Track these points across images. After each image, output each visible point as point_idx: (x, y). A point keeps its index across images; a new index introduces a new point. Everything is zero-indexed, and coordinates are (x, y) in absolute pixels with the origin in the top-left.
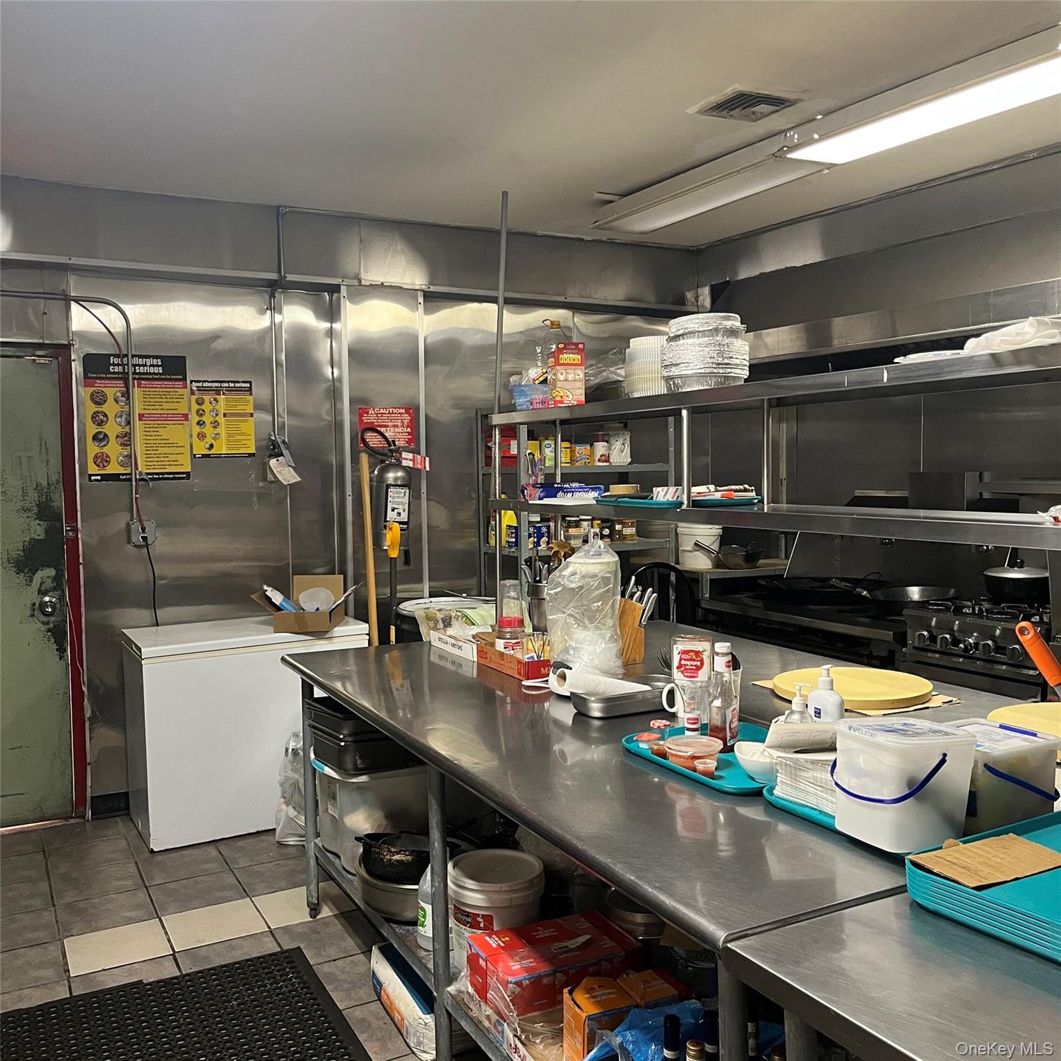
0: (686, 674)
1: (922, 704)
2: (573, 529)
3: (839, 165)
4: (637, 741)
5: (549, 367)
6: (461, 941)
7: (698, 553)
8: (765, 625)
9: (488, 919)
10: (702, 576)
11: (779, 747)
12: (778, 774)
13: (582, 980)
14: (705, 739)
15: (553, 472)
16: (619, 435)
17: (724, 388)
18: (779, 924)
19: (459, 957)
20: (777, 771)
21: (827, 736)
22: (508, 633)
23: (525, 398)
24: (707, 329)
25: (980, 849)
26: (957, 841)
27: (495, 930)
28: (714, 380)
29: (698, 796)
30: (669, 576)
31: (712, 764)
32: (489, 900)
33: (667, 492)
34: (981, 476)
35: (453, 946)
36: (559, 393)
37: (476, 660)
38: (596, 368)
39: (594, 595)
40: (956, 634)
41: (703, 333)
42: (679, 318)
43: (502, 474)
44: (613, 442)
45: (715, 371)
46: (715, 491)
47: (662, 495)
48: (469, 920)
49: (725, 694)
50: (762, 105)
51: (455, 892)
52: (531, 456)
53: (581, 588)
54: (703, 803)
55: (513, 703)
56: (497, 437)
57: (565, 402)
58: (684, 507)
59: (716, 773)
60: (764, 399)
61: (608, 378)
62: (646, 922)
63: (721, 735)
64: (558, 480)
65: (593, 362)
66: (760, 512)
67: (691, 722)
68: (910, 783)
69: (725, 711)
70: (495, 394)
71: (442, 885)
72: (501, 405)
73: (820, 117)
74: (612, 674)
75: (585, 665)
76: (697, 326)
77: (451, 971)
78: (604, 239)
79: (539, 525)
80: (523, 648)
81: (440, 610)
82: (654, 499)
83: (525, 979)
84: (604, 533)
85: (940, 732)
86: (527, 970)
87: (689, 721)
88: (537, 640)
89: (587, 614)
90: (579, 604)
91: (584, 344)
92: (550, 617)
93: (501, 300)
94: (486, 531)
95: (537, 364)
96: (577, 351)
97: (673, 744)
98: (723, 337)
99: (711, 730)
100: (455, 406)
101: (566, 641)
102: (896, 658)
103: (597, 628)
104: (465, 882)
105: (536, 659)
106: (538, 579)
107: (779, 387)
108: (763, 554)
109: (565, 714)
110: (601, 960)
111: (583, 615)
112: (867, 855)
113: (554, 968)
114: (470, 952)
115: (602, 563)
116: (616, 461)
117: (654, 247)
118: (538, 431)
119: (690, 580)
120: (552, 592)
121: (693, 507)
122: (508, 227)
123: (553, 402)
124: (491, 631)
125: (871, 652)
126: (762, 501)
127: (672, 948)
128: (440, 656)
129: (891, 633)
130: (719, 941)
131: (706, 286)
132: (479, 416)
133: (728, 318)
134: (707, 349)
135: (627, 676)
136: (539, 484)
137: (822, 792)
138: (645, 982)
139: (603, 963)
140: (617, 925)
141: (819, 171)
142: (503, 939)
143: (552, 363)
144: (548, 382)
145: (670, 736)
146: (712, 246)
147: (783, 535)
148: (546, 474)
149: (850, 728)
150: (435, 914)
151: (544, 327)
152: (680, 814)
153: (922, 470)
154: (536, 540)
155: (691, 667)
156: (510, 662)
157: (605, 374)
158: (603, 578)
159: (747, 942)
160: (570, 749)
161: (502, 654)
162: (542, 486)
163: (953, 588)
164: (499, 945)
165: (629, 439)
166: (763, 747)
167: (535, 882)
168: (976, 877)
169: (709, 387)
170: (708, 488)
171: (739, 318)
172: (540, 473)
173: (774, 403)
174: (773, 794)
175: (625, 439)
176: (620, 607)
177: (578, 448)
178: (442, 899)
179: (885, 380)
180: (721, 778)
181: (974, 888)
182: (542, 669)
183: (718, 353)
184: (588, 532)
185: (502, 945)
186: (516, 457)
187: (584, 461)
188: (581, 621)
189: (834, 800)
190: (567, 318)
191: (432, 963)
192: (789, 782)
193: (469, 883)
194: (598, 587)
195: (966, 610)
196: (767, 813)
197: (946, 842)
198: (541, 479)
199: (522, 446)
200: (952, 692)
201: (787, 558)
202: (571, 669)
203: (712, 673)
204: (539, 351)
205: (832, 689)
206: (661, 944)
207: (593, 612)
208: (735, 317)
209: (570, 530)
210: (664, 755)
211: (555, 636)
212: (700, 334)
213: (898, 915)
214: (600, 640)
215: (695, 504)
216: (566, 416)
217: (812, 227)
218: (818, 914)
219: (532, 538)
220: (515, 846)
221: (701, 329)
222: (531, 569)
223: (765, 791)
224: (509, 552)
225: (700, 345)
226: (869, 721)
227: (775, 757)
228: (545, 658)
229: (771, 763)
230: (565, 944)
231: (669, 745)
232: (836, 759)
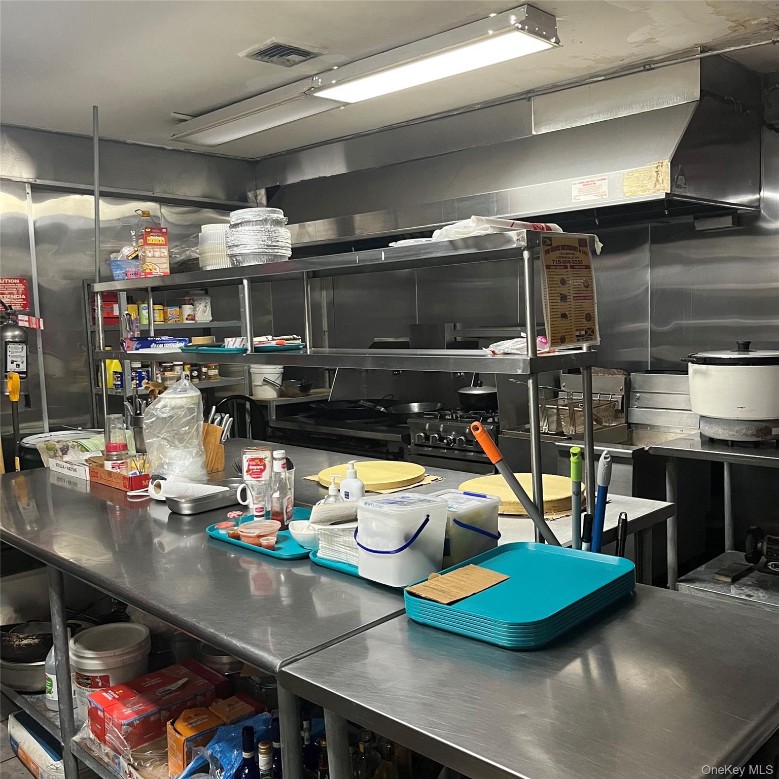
0: (253, 476)
1: (419, 482)
2: (168, 373)
3: (351, 104)
4: (217, 528)
5: (139, 247)
6: (83, 699)
7: (266, 386)
8: (316, 436)
9: (105, 679)
10: (270, 403)
11: (320, 522)
12: (320, 542)
13: (181, 713)
14: (269, 522)
15: (148, 329)
16: (201, 299)
17: (274, 264)
18: (319, 649)
19: (81, 712)
20: (319, 539)
21: (353, 511)
22: (114, 456)
23: (121, 271)
24: (259, 219)
25: (452, 577)
26: (437, 574)
27: (111, 686)
28: (266, 257)
29: (263, 564)
30: (245, 404)
31: (272, 540)
32: (105, 664)
33: (235, 341)
34: (455, 326)
35: (77, 705)
36: (148, 267)
37: (88, 478)
38: (181, 248)
39: (182, 422)
40: (442, 434)
41: (257, 222)
42: (237, 211)
43: (105, 332)
44: (197, 305)
45: (267, 251)
46: (272, 340)
47: (232, 343)
48: (89, 682)
49: (283, 489)
50: (294, 55)
51: (77, 662)
52: (128, 316)
53: (171, 417)
54: (268, 569)
55: (121, 510)
56: (99, 301)
57: (154, 273)
58: (249, 352)
59: (276, 546)
60: (303, 272)
61: (191, 256)
62: (230, 661)
63: (279, 518)
64: (152, 334)
65: (178, 244)
66: (305, 354)
67: (259, 510)
68: (406, 538)
69: (282, 500)
70: (96, 268)
71: (64, 658)
72: (101, 276)
73: (336, 68)
74: (198, 481)
75: (177, 476)
76: (252, 217)
77: (75, 724)
78: (182, 149)
79: (140, 370)
80: (127, 467)
81: (58, 442)
82: (226, 347)
83: (135, 720)
84: (193, 374)
85: (425, 500)
86: (137, 713)
87: (257, 510)
88: (139, 460)
89: (176, 437)
90: (171, 429)
91: (166, 229)
92: (148, 441)
93: (97, 193)
94: (96, 377)
95: (132, 244)
96: (161, 234)
97: (244, 528)
98: (271, 226)
99: (273, 515)
100: (65, 278)
101: (161, 459)
102: (404, 453)
103: (186, 447)
104: (84, 653)
105: (138, 474)
106: (138, 412)
107: (313, 263)
108: (313, 385)
109: (162, 514)
110: (196, 695)
111: (174, 437)
112: (380, 591)
113: (159, 707)
114: (90, 707)
115: (187, 397)
116: (200, 319)
117: (221, 157)
118: (135, 296)
119: (261, 407)
120: (148, 421)
121: (255, 352)
122: (100, 135)
123: (144, 274)
124: (101, 455)
125: (388, 450)
126: (305, 347)
127: (250, 678)
128: (58, 478)
129: (400, 435)
130: (276, 667)
131: (262, 188)
132: (86, 285)
133: (274, 212)
134: (260, 235)
135: (211, 481)
136: (136, 338)
137: (349, 550)
138: (229, 705)
139: (198, 697)
140: (209, 667)
141: (338, 107)
142: (117, 693)
143: (142, 243)
144: (139, 258)
145: (242, 522)
146: (265, 159)
147: (327, 371)
148: (141, 330)
149: (366, 504)
150: (59, 682)
151: (136, 215)
152: (252, 578)
153: (417, 323)
154: (138, 382)
155: (257, 470)
156: (117, 478)
157: (188, 253)
158: (188, 409)
159: (296, 665)
160: (167, 541)
161: (110, 473)
162: (138, 339)
163: (440, 402)
164: (114, 698)
165: (209, 303)
166: (309, 523)
167: (143, 644)
168: (449, 596)
169: (262, 263)
170: (267, 338)
171: (283, 213)
172: (136, 329)
173: (311, 274)
174: (316, 556)
175: (207, 303)
176: (204, 430)
177: (169, 310)
178: (66, 671)
179: (383, 259)
180: (279, 549)
181: (447, 604)
182: (143, 482)
183: (268, 238)
184: (181, 374)
185: (117, 697)
186: (118, 318)
187: (176, 319)
188: (172, 442)
189: (358, 555)
190: (155, 209)
191: (59, 721)
192: (327, 546)
193: (88, 653)
194: (185, 416)
195: (447, 417)
196: (313, 570)
197: (430, 575)
198: (137, 334)
199: (122, 308)
200: (436, 473)
201: (330, 387)
202: (166, 479)
203: (273, 473)
204: (133, 234)
205: (356, 478)
206: (241, 676)
207: (181, 435)
208: (278, 211)
209: (166, 373)
210: (238, 537)
211: (153, 456)
212: (254, 223)
213: (401, 630)
214: (188, 456)
215: (257, 350)
216: (156, 284)
217: (339, 148)
218: (346, 637)
219: (134, 381)
220: (127, 619)
221: (254, 220)
222: (132, 405)
223: (311, 555)
224: (116, 393)
225: (253, 231)
226: (379, 498)
227: (317, 530)
228: (146, 473)
229: (314, 534)
230: (168, 688)
231: (241, 529)
232: (357, 528)
